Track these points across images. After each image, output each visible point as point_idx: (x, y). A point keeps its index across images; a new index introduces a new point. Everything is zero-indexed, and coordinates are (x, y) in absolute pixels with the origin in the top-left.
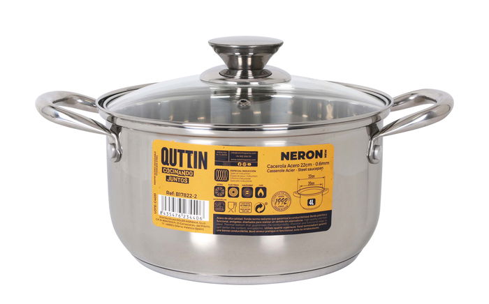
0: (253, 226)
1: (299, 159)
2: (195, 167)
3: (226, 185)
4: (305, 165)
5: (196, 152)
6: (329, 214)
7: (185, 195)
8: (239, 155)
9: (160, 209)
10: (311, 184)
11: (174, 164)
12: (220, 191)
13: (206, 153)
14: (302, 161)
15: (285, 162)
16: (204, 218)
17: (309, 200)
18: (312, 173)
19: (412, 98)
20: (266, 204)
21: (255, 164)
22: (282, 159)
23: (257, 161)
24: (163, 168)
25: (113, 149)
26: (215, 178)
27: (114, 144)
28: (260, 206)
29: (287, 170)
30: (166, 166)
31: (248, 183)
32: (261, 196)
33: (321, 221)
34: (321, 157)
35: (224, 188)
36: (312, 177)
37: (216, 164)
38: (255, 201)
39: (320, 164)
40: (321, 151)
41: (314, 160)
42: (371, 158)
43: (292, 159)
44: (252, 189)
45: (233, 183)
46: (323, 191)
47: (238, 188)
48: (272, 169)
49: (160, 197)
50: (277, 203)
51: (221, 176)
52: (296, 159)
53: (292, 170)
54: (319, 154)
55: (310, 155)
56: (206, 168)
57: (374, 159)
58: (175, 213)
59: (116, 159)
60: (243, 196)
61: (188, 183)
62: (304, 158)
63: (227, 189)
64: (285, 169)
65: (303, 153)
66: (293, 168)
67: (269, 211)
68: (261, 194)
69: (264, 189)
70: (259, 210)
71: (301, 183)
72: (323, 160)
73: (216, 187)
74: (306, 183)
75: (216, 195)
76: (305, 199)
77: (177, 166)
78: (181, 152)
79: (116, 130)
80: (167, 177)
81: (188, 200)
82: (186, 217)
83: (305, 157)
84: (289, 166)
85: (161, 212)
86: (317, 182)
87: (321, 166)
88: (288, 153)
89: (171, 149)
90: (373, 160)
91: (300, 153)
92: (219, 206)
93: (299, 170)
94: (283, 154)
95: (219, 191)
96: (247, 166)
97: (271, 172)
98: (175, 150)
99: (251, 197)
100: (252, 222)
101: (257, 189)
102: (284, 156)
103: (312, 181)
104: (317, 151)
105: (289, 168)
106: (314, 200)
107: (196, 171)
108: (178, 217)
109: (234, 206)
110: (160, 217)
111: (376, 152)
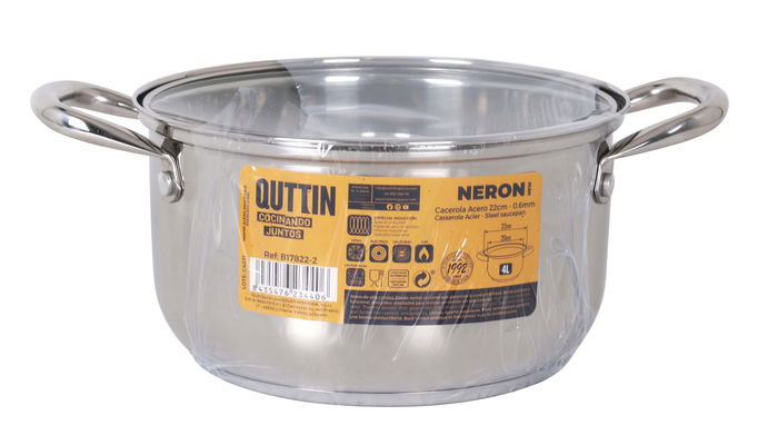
0: (411, 309)
1: (487, 197)
2: (315, 212)
3: (366, 241)
4: (497, 207)
5: (316, 188)
6: (531, 288)
7: (296, 259)
8: (389, 191)
9: (252, 281)
10: (505, 238)
11: (278, 207)
12: (356, 252)
13: (333, 189)
14: (491, 201)
15: (465, 203)
16: (328, 295)
17: (501, 266)
18: (508, 220)
19: (655, 92)
20: (433, 272)
21: (415, 207)
22: (460, 198)
23: (418, 201)
24: (259, 213)
25: (169, 182)
26: (349, 230)
27: (170, 173)
28: (423, 276)
29: (468, 217)
30: (264, 210)
31: (405, 239)
32: (424, 260)
33: (520, 301)
34: (522, 194)
35: (362, 246)
36: (507, 227)
37: (351, 206)
38: (414, 268)
39: (521, 205)
40: (523, 184)
41: (510, 200)
42: (598, 193)
43: (475, 197)
44: (409, 248)
45: (380, 238)
46: (524, 251)
47: (386, 247)
48: (445, 215)
49: (252, 263)
50: (451, 271)
51: (357, 226)
52: (482, 198)
53: (476, 217)
54: (519, 189)
55: (505, 191)
56: (332, 213)
57: (603, 195)
58: (278, 289)
59: (173, 197)
60: (395, 260)
61: (302, 238)
62: (494, 197)
63: (368, 248)
64: (464, 215)
65: (494, 187)
66: (477, 213)
67: (439, 284)
68: (424, 256)
69: (430, 248)
70: (421, 282)
71: (489, 237)
72: (525, 199)
73: (349, 246)
74: (495, 237)
75: (349, 258)
76: (496, 265)
77: (284, 210)
78: (292, 186)
79: (174, 148)
80: (266, 229)
81: (301, 267)
82: (298, 295)
83: (497, 194)
84: (471, 209)
85: (255, 287)
86: (514, 235)
87: (522, 209)
88: (469, 188)
89: (273, 183)
90: (602, 199)
91: (488, 187)
92: (354, 276)
93: (487, 216)
94: (461, 190)
95: (354, 252)
96: (402, 209)
97: (441, 218)
98: (281, 184)
99: (408, 260)
100: (410, 303)
101: (419, 248)
102: (463, 193)
103: (508, 233)
104: (515, 185)
105: (470, 213)
106: (510, 266)
107: (317, 218)
108: (283, 295)
109: (381, 278)
110: (253, 295)
111: (607, 184)
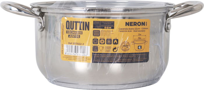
0: (112, 58)
1: (134, 26)
2: (83, 30)
3: (99, 38)
4: (137, 29)
5: (84, 22)
6: (147, 54)
7: (78, 44)
8: (104, 23)
10: (139, 38)
11: (73, 29)
13: (89, 22)
14: (135, 27)
15: (128, 27)
16: (87, 55)
17: (139, 46)
18: (140, 33)
19: (182, 6)
20: (118, 47)
21: (113, 28)
22: (126, 25)
23: (114, 26)
24: (67, 31)
25: (41, 25)
26: (93, 35)
27: (41, 23)
28: (115, 48)
29: (128, 31)
30: (68, 30)
31: (110, 37)
32: (115, 44)
33: (144, 57)
34: (144, 25)
35: (97, 39)
36: (140, 35)
37: (94, 27)
38: (113, 46)
39: (144, 29)
40: (144, 22)
41: (141, 27)
42: (166, 28)
43: (131, 25)
44: (111, 40)
45: (102, 37)
46: (145, 42)
47: (104, 40)
48: (122, 30)
49: (65, 46)
50: (124, 47)
51: (96, 33)
52: (132, 26)
53: (131, 31)
54: (143, 24)
55: (139, 24)
56: (88, 30)
57: (168, 30)
58: (72, 53)
59: (41, 30)
60: (107, 44)
61: (80, 37)
62: (136, 26)
63: (99, 40)
64: (127, 30)
65: (136, 23)
66: (131, 30)
67: (120, 51)
68: (116, 42)
69: (117, 40)
70: (115, 50)
71: (135, 37)
72: (145, 27)
73: (93, 39)
74: (137, 38)
75: (93, 43)
76: (137, 46)
77: (74, 30)
78: (76, 22)
79: (42, 15)
80: (69, 35)
81: (79, 46)
82: (78, 55)
83: (137, 25)
84: (129, 29)
85: (66, 53)
86: (142, 37)
87: (144, 30)
88: (129, 22)
89: (71, 22)
91: (134, 23)
92: (95, 48)
93: (134, 31)
94: (126, 23)
95: (95, 41)
96: (109, 28)
97: (121, 31)
98: (73, 22)
99: (111, 44)
100: (111, 57)
101: (114, 40)
103: (140, 37)
104: (142, 22)
105: (129, 30)
106: (141, 46)
107: (84, 31)
108: (74, 55)
109: (103, 49)
110: (65, 56)
111: (169, 26)
